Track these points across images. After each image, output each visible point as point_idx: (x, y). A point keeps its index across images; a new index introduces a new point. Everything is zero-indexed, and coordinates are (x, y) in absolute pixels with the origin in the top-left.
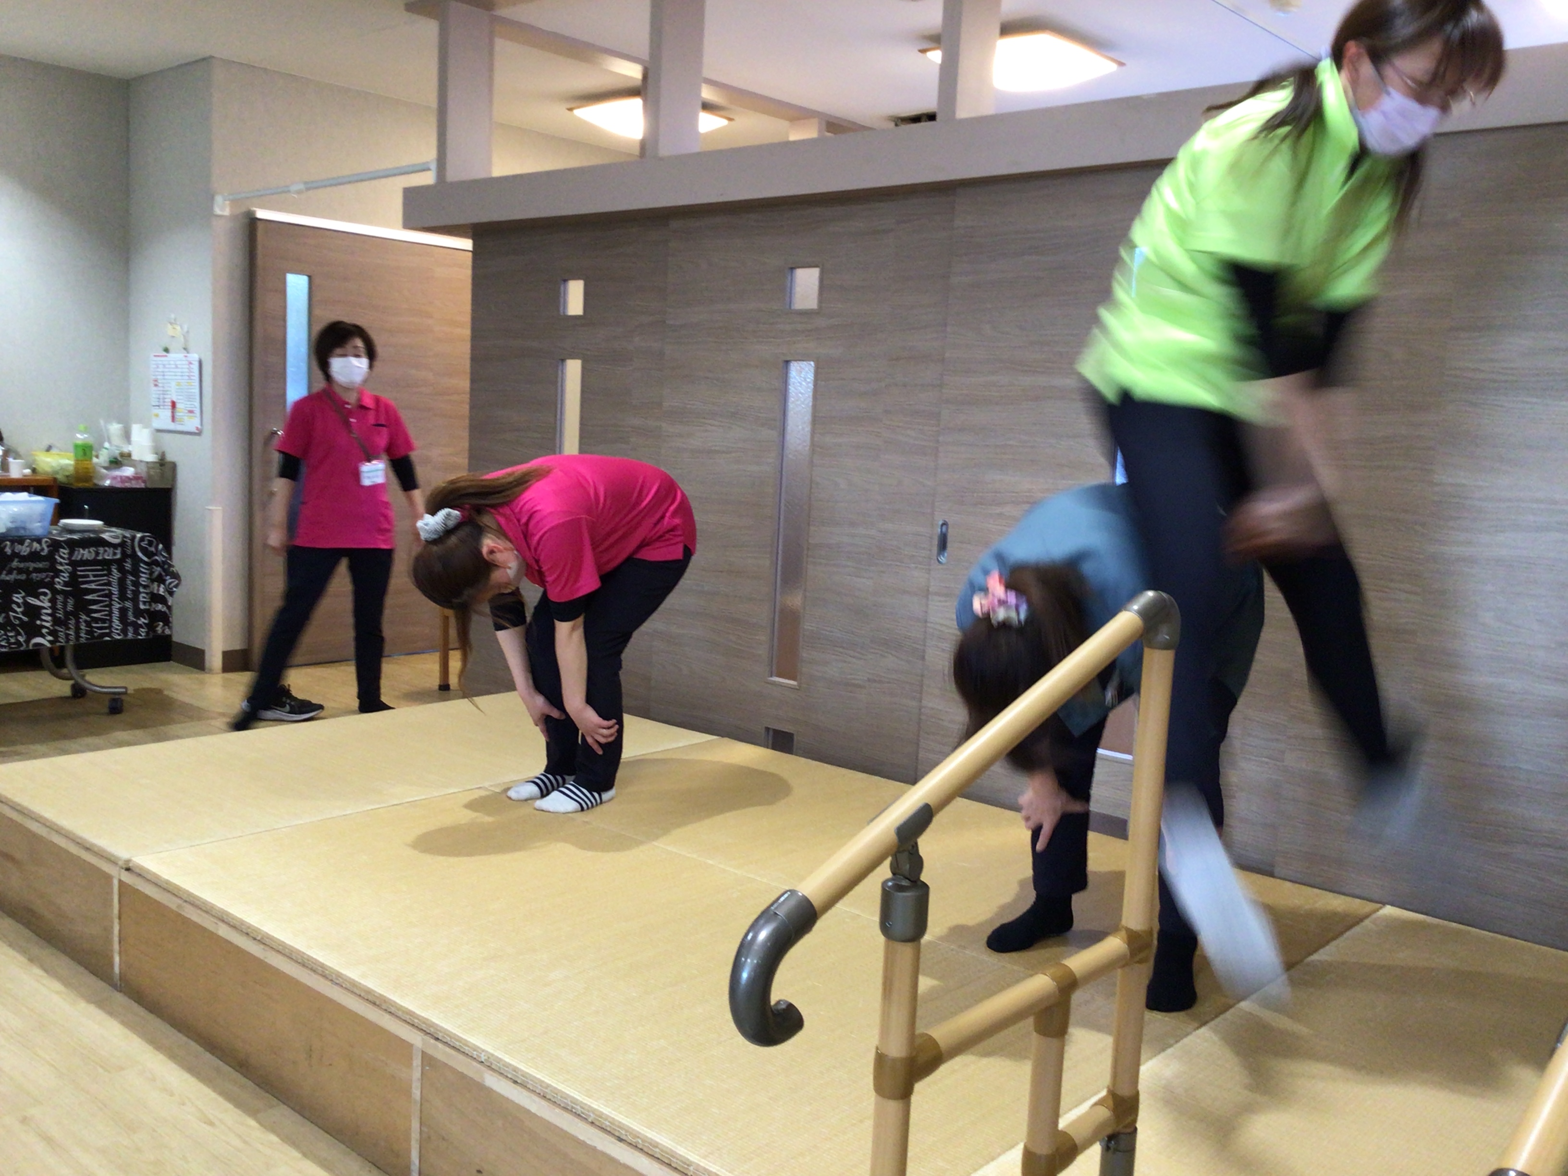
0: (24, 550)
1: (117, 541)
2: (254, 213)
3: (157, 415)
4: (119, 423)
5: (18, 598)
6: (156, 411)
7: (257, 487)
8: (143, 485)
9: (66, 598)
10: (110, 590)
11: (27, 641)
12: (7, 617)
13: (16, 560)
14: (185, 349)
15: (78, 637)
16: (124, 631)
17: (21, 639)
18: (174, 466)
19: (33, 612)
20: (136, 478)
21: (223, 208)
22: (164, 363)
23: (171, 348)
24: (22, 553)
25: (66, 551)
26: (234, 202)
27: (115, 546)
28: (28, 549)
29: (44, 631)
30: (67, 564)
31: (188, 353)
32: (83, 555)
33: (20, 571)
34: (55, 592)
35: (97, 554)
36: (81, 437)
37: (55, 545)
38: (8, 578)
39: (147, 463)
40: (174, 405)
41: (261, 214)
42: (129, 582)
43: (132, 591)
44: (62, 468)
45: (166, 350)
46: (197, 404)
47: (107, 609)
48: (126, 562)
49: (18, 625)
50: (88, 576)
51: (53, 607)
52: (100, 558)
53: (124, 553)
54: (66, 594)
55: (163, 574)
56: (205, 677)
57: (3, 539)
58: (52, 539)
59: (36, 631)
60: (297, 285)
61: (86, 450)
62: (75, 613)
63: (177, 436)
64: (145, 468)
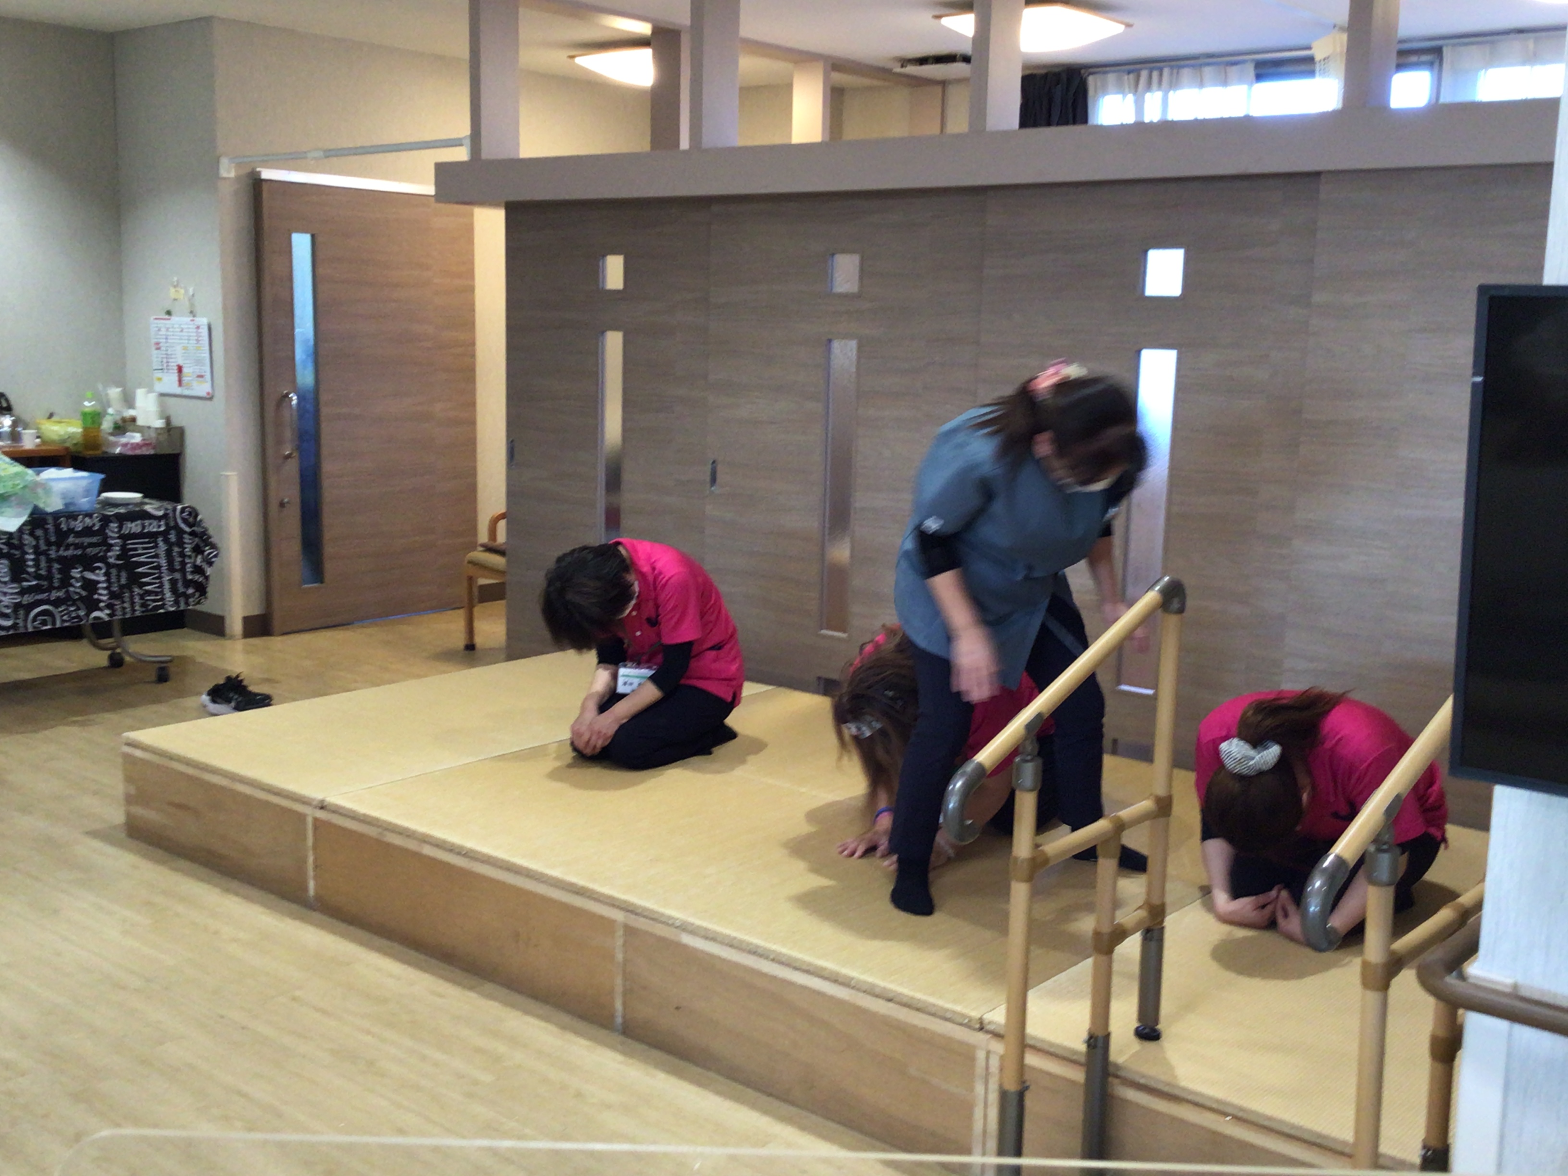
0: (78, 525)
1: (161, 513)
2: (259, 172)
3: (160, 379)
4: (117, 387)
5: (76, 573)
6: (158, 374)
7: (270, 452)
8: (152, 452)
9: (119, 572)
10: (158, 562)
11: (88, 615)
12: (67, 592)
13: (72, 535)
14: (191, 312)
15: (134, 611)
16: (177, 602)
17: (82, 613)
18: (181, 431)
19: (90, 586)
20: (145, 444)
21: (228, 171)
22: (167, 326)
23: (173, 313)
24: (76, 529)
25: (116, 525)
26: (239, 165)
27: (159, 518)
28: (81, 524)
29: (102, 604)
30: (118, 538)
31: (194, 316)
32: (131, 528)
33: (77, 546)
34: (109, 566)
35: (144, 527)
36: (89, 405)
37: (106, 520)
38: (66, 554)
39: (157, 429)
40: (180, 369)
41: (267, 174)
42: (175, 554)
43: (179, 562)
44: (71, 436)
45: (169, 313)
46: (208, 369)
47: (157, 581)
48: (170, 534)
49: (77, 600)
50: (136, 549)
51: (108, 581)
52: (146, 531)
53: (167, 524)
54: (119, 568)
55: (202, 544)
56: (227, 643)
57: (56, 515)
58: (103, 514)
59: (93, 605)
60: (301, 244)
61: (95, 418)
62: (128, 587)
63: (184, 401)
64: (153, 435)
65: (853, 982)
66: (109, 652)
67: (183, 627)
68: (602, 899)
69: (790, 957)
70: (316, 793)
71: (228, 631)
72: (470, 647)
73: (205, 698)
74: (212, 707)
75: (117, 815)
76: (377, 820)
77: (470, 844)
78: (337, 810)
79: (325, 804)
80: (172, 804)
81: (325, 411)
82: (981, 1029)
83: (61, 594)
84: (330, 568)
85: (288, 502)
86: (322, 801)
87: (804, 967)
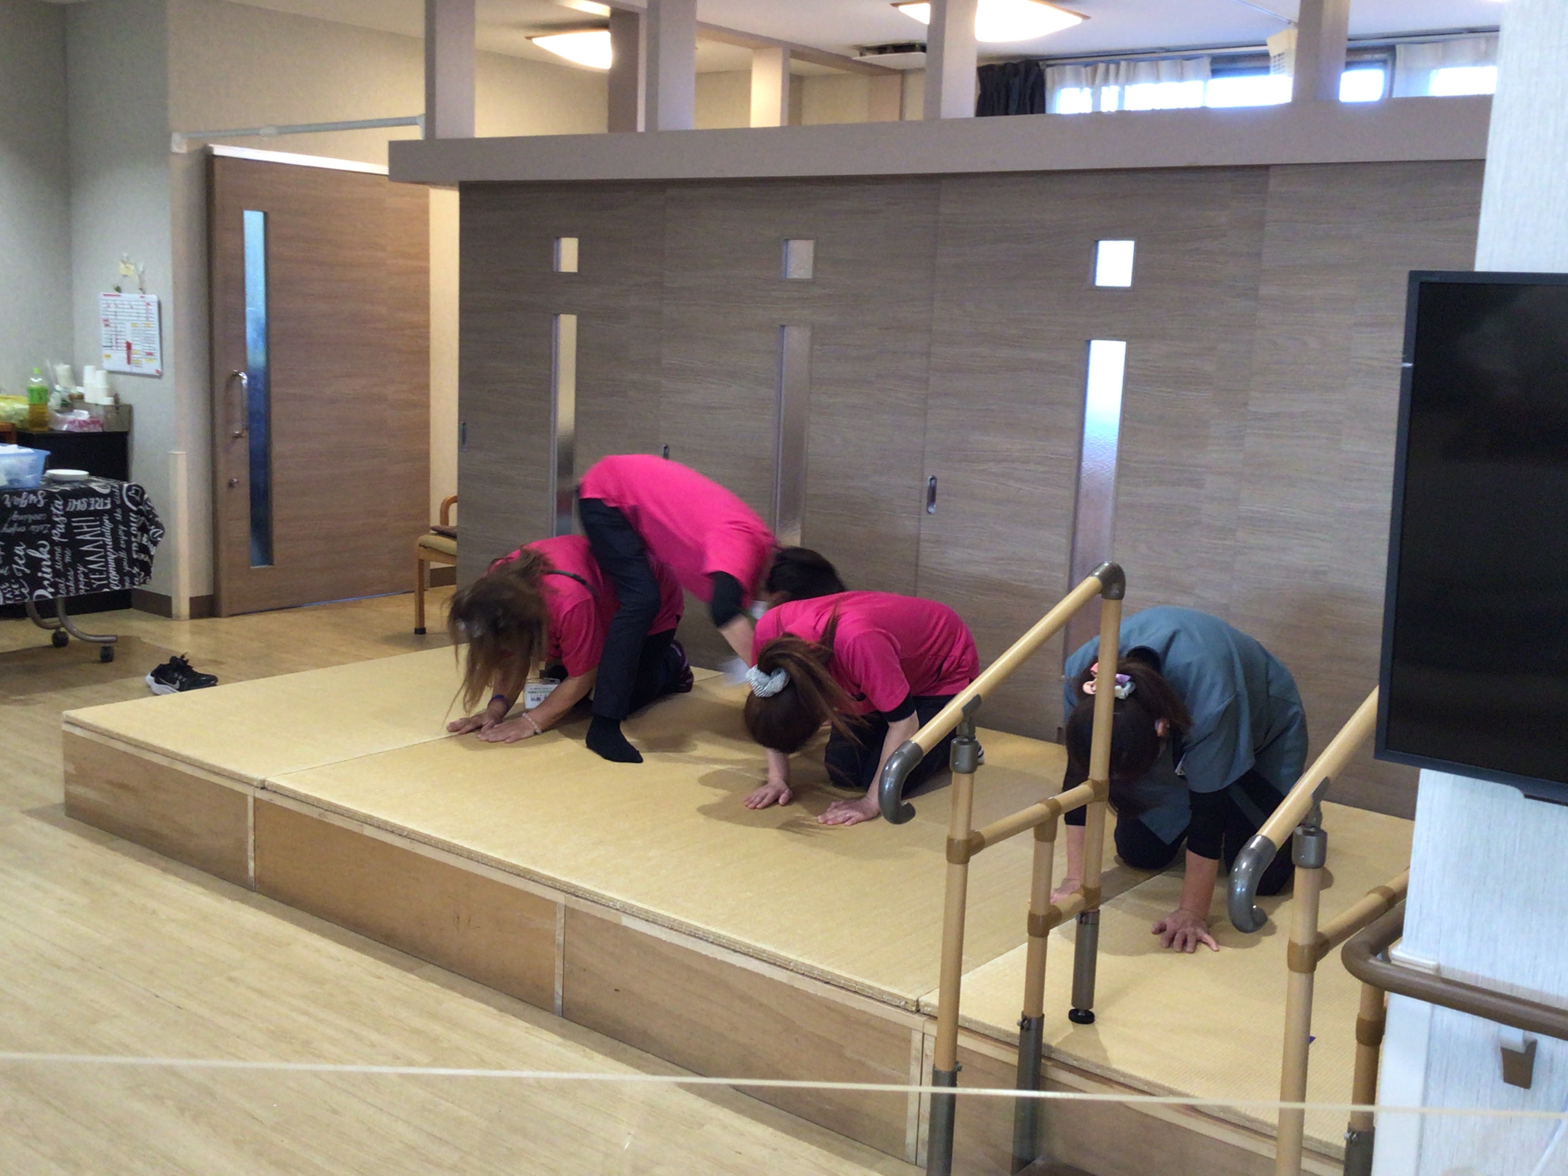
0: (23, 502)
1: (106, 491)
2: (211, 149)
3: (108, 356)
4: (65, 363)
5: (19, 550)
6: (107, 351)
7: (219, 430)
8: (100, 430)
9: (63, 549)
10: (103, 541)
11: (31, 593)
12: (11, 569)
13: (16, 512)
14: (141, 289)
15: (77, 589)
16: (122, 582)
17: (25, 591)
18: (129, 409)
19: (34, 564)
20: (93, 421)
21: (180, 146)
22: (117, 302)
23: (123, 288)
24: (21, 506)
25: (61, 503)
26: (191, 141)
27: (105, 496)
28: (26, 502)
29: (46, 583)
30: (62, 516)
31: (144, 293)
32: (76, 506)
33: (20, 523)
34: (53, 543)
35: (89, 504)
36: (36, 382)
37: (50, 497)
38: (9, 531)
39: (105, 406)
40: (129, 346)
41: (220, 150)
42: (120, 532)
43: (125, 540)
44: (17, 413)
45: (118, 289)
46: (157, 346)
47: (103, 560)
48: (116, 512)
49: (21, 577)
50: (81, 527)
51: (53, 559)
52: (92, 508)
53: (113, 503)
54: (63, 546)
55: (148, 523)
56: (174, 624)
58: (46, 491)
59: (36, 583)
60: (253, 221)
61: (42, 394)
62: (73, 565)
63: (136, 379)
64: (101, 412)
65: (792, 964)
66: (53, 631)
67: (129, 607)
68: (543, 881)
69: (729, 940)
70: (257, 774)
71: (174, 611)
72: (421, 631)
73: (149, 679)
74: (156, 687)
75: (56, 795)
76: (319, 800)
77: (411, 824)
78: (277, 790)
79: (266, 784)
80: (110, 783)
81: (275, 391)
82: (918, 1011)
84: (279, 549)
85: (238, 482)
86: (263, 781)
87: (744, 949)
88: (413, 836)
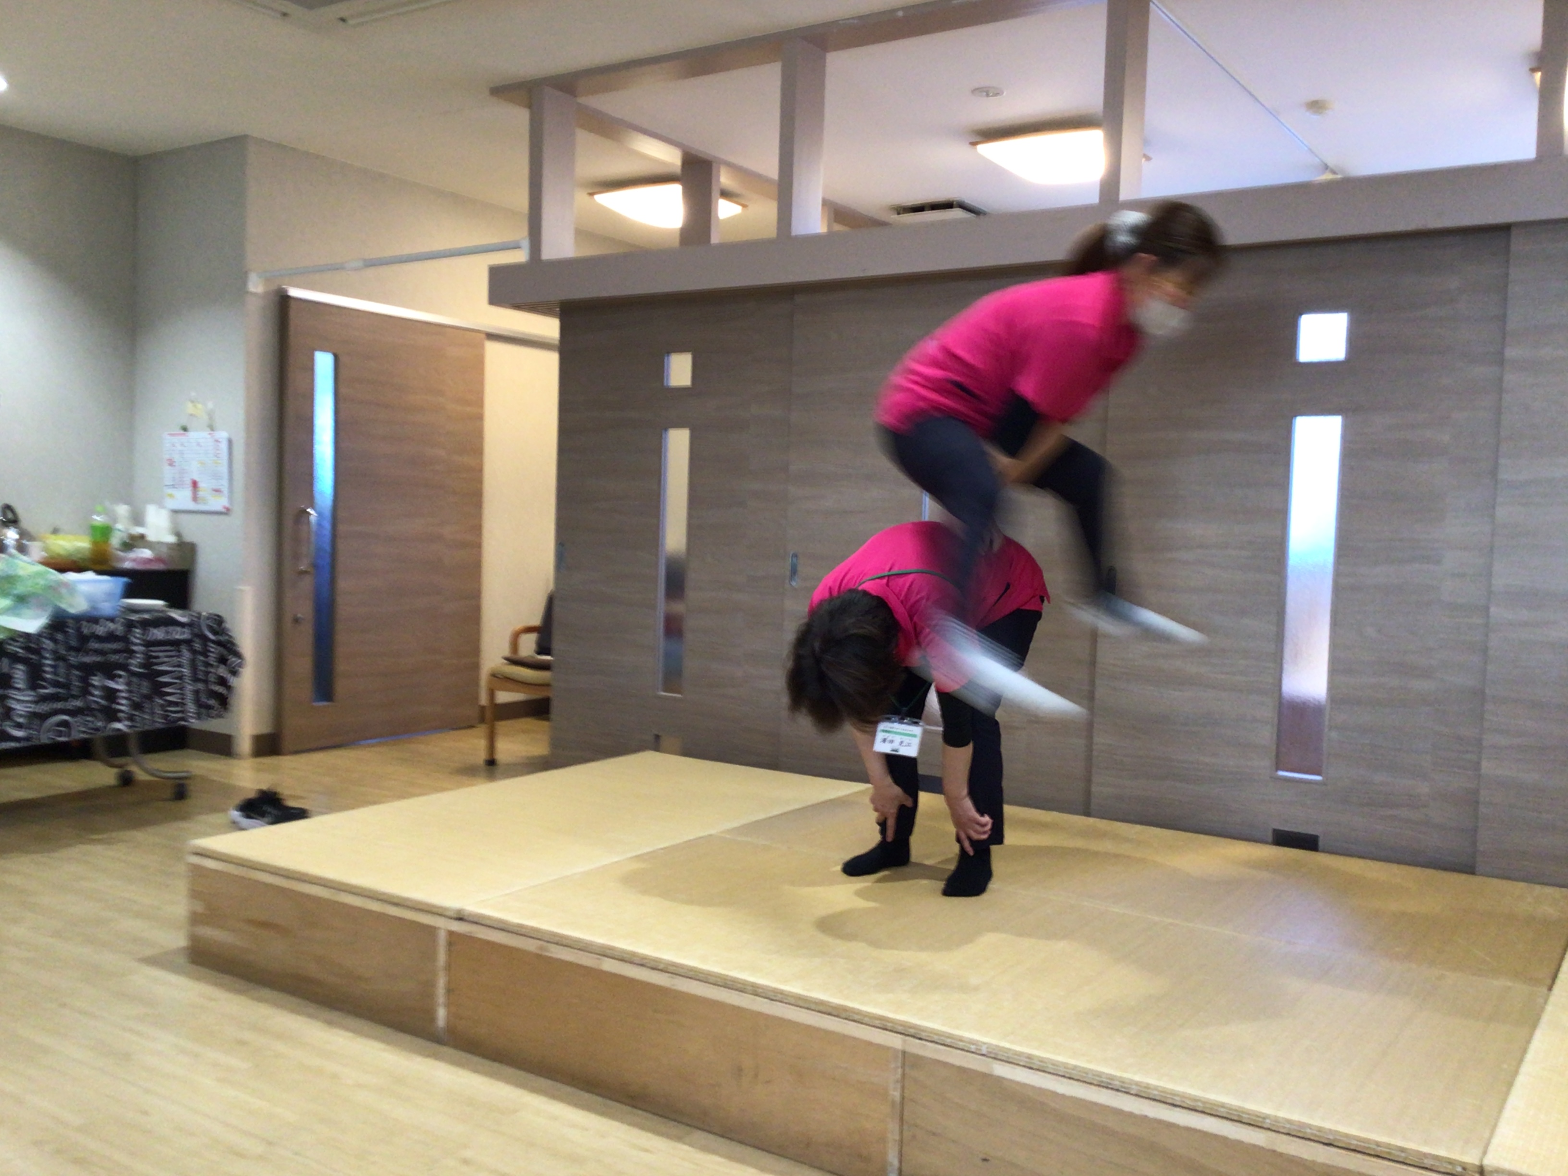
0: (100, 630)
1: (183, 620)
2: (286, 291)
3: (171, 496)
4: (126, 504)
5: (96, 681)
6: (170, 491)
7: (286, 566)
8: (164, 567)
9: (141, 680)
10: (182, 672)
11: (106, 727)
12: (87, 701)
13: (94, 640)
14: (210, 427)
15: (155, 722)
16: (199, 714)
17: (100, 724)
18: (193, 548)
19: (111, 695)
20: (157, 559)
21: (256, 286)
22: (183, 442)
23: (190, 427)
24: (98, 634)
25: (140, 631)
26: (267, 280)
27: (184, 626)
28: (104, 630)
29: (121, 715)
30: (142, 644)
31: (213, 431)
32: (155, 634)
33: (97, 652)
34: (131, 674)
35: (168, 634)
36: (99, 519)
37: (130, 625)
38: (86, 660)
39: (168, 544)
40: (195, 484)
41: (294, 292)
42: (199, 663)
43: (203, 671)
44: (78, 550)
45: (185, 429)
46: (226, 482)
47: (181, 691)
48: (195, 642)
49: (96, 709)
50: (160, 657)
51: (129, 690)
52: (170, 638)
53: (192, 632)
54: (140, 676)
55: (226, 653)
56: (235, 762)
57: (79, 619)
58: (125, 619)
59: (112, 715)
60: (324, 363)
61: (106, 531)
62: (149, 698)
63: (199, 517)
64: (164, 550)
65: (1268, 1121)
66: (120, 771)
67: (184, 748)
68: (866, 1020)
69: (1164, 1091)
70: (451, 901)
71: (236, 750)
72: (491, 763)
73: (236, 815)
74: (245, 822)
75: (179, 940)
76: (537, 930)
77: (667, 955)
78: (477, 922)
79: (465, 914)
80: (251, 922)
81: (342, 528)
83: (78, 703)
84: (341, 686)
85: (302, 619)
86: (459, 911)
87: (1190, 1103)
88: (671, 969)
